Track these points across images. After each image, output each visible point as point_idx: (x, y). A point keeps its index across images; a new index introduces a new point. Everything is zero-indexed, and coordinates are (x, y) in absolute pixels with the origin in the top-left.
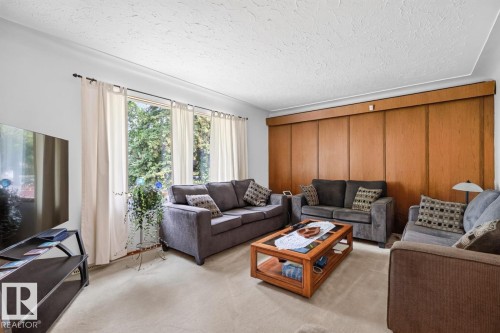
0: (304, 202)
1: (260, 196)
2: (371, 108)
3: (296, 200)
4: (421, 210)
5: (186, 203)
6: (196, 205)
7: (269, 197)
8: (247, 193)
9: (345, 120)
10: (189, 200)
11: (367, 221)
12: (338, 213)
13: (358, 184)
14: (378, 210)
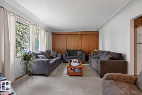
0: (66, 56)
1: (55, 54)
2: (79, 33)
3: (64, 55)
4: (92, 55)
5: (38, 58)
6: (42, 58)
7: (57, 55)
8: (51, 54)
9: (73, 35)
10: (39, 57)
11: (81, 58)
12: (75, 57)
13: (77, 50)
14: (84, 55)
